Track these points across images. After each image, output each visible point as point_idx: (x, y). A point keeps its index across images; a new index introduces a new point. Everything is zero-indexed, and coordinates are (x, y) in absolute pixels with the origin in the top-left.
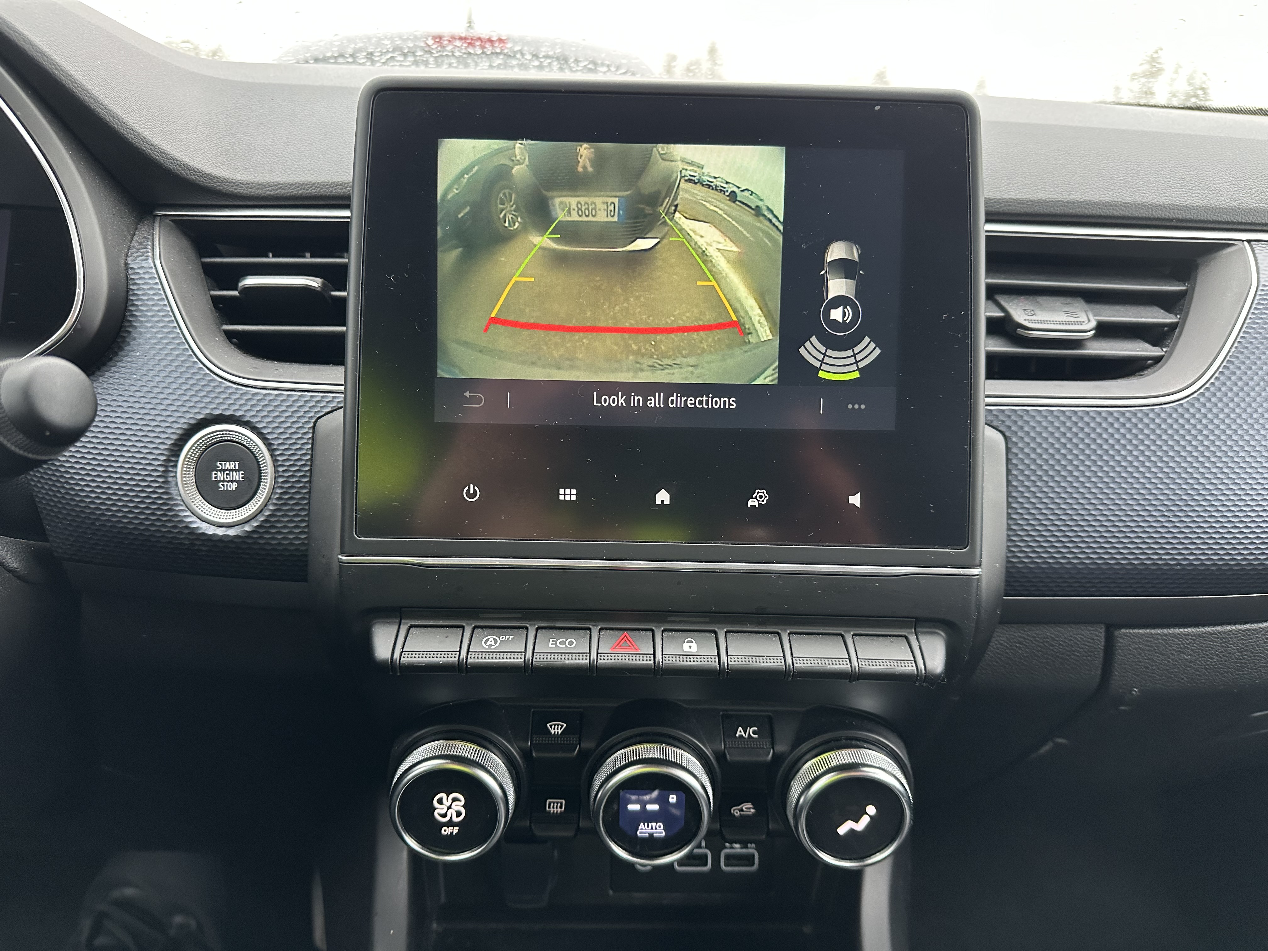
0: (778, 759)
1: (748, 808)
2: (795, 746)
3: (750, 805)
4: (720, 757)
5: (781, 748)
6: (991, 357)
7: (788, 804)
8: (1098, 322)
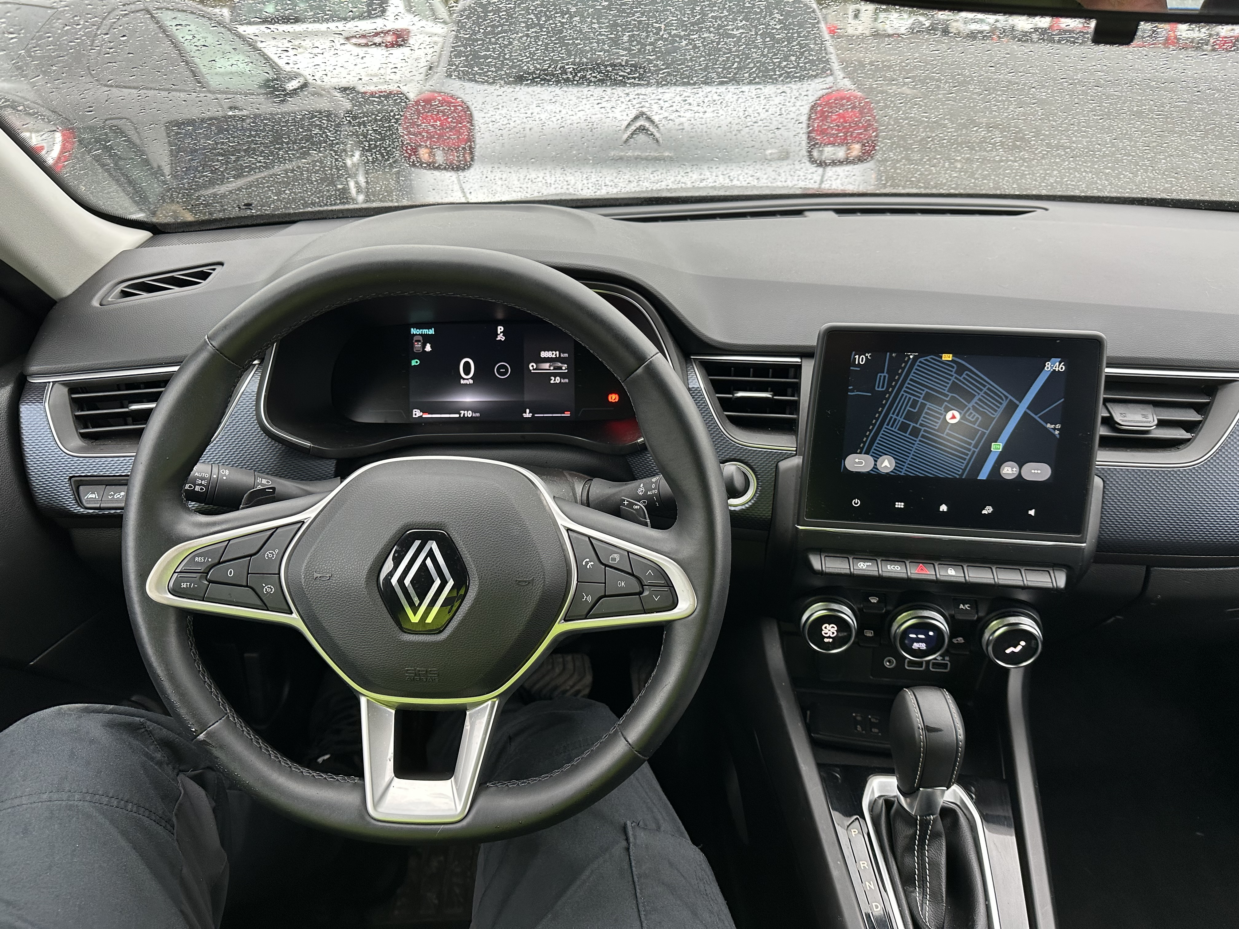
0: (979, 619)
1: (960, 640)
2: (988, 614)
3: (961, 638)
4: (952, 617)
5: (981, 614)
6: (1102, 438)
7: (983, 639)
8: (1159, 420)
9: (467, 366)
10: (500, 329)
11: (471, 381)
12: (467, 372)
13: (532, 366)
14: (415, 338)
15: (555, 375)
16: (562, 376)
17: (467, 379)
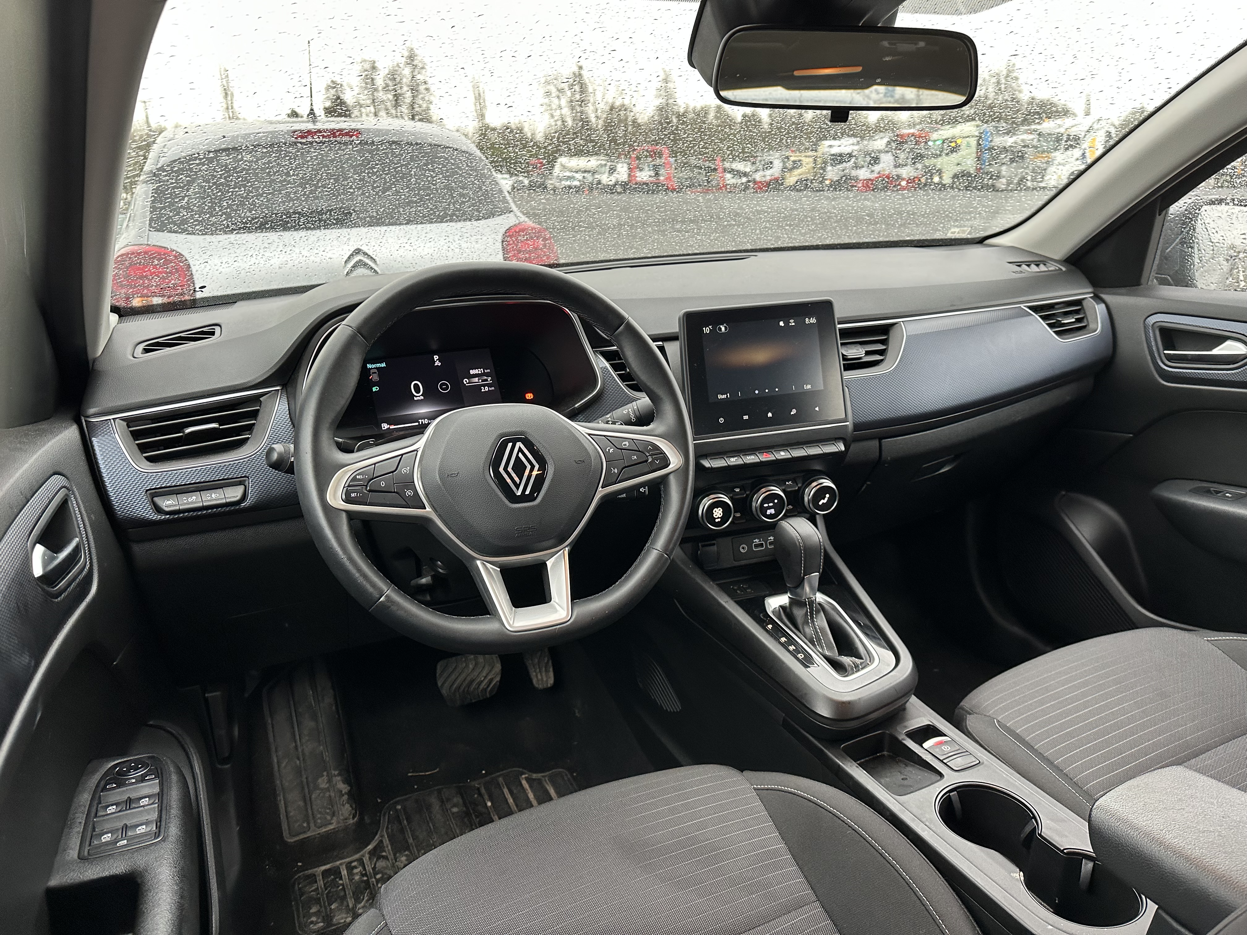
0: (800, 489)
2: (804, 483)
3: (791, 506)
5: (799, 485)
8: (866, 351)
9: (417, 388)
10: (436, 357)
11: (422, 397)
12: (418, 391)
13: (466, 381)
14: (372, 371)
15: (484, 386)
16: (489, 385)
17: (419, 397)
